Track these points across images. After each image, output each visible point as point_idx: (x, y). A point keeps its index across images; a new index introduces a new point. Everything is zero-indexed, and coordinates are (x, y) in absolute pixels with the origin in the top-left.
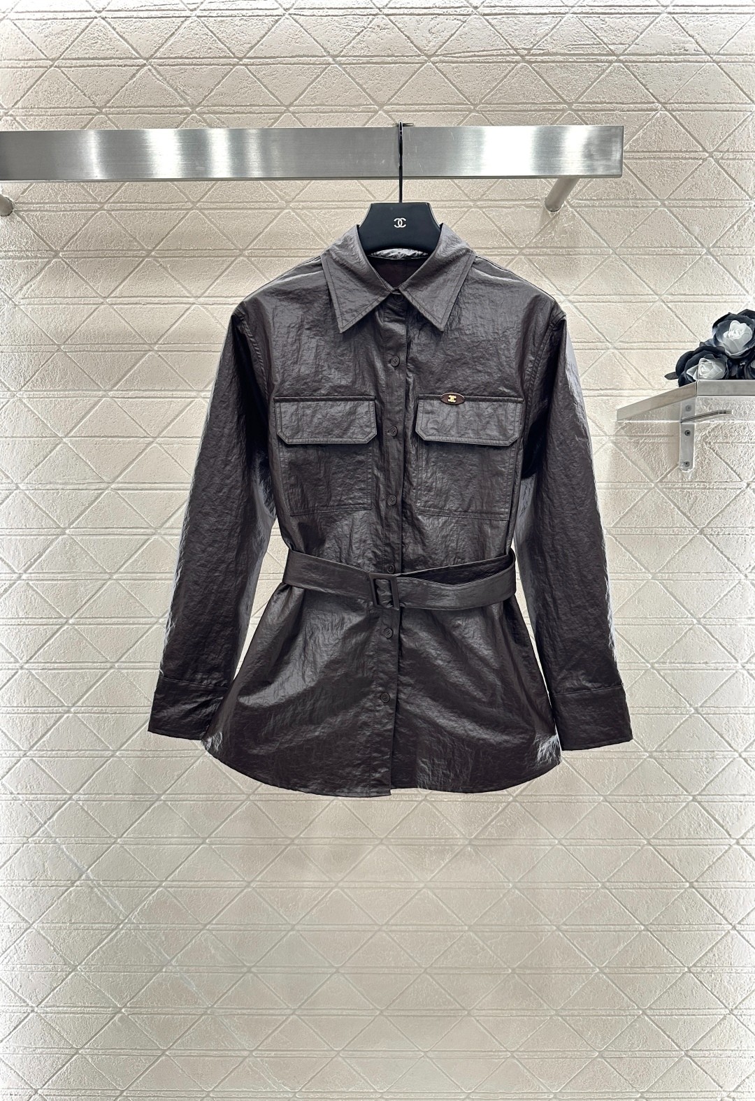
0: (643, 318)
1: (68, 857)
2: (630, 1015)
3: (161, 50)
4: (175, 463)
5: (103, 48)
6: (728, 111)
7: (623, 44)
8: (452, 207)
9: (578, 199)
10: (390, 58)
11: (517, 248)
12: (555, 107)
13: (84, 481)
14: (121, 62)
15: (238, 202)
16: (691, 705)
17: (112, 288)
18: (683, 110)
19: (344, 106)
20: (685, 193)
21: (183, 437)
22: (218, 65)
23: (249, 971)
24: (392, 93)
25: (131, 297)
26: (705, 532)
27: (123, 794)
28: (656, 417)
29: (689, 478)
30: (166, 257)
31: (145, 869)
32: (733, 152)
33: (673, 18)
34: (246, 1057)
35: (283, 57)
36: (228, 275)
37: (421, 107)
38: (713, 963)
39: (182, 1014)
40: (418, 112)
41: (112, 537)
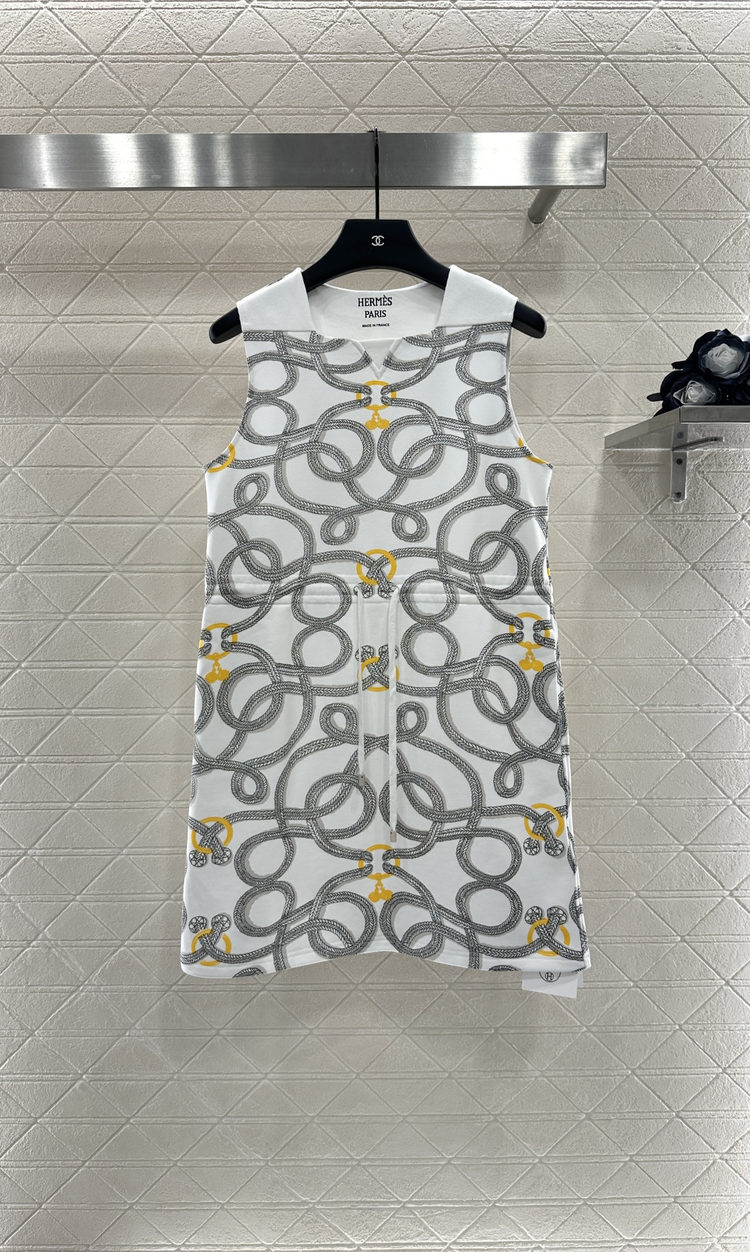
0: (633, 338)
1: (23, 916)
2: (618, 1075)
3: (113, 44)
4: (133, 495)
5: (48, 43)
6: (723, 115)
7: (612, 42)
8: (429, 219)
9: (563, 210)
10: (361, 56)
11: (499, 263)
12: (538, 109)
13: (36, 515)
14: (69, 58)
15: (198, 212)
16: (682, 750)
17: (63, 305)
18: (676, 114)
19: (313, 107)
20: (677, 204)
21: (142, 467)
22: (176, 62)
23: (218, 1034)
24: (363, 93)
25: (84, 315)
26: (698, 567)
27: (81, 848)
28: (646, 445)
29: (681, 510)
30: (121, 272)
31: (106, 927)
32: (729, 159)
33: (665, 13)
34: (216, 1124)
35: (246, 54)
36: (188, 291)
37: (395, 110)
38: (706, 1020)
39: (147, 1080)
40: (392, 114)
41: (66, 575)
